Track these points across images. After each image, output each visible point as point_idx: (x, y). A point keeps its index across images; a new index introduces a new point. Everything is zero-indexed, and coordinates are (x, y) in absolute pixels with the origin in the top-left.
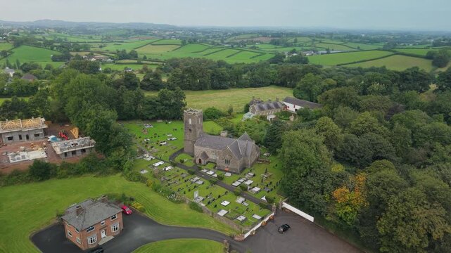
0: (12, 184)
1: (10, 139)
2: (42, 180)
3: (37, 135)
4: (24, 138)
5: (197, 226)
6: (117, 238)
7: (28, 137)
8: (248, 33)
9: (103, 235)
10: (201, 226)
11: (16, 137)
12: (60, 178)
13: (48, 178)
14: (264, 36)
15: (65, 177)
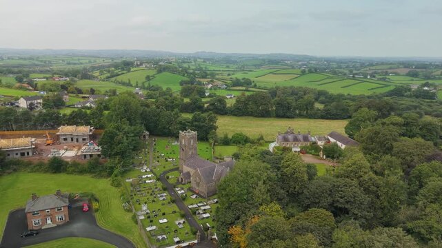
0: (35, 172)
1: (65, 139)
2: (55, 173)
3: (84, 139)
4: (75, 140)
5: (122, 234)
6: (58, 226)
7: (77, 141)
8: (387, 64)
9: (49, 222)
10: (124, 235)
11: (69, 139)
12: (68, 174)
13: (60, 172)
14: (405, 67)
15: (71, 173)
